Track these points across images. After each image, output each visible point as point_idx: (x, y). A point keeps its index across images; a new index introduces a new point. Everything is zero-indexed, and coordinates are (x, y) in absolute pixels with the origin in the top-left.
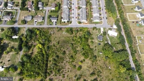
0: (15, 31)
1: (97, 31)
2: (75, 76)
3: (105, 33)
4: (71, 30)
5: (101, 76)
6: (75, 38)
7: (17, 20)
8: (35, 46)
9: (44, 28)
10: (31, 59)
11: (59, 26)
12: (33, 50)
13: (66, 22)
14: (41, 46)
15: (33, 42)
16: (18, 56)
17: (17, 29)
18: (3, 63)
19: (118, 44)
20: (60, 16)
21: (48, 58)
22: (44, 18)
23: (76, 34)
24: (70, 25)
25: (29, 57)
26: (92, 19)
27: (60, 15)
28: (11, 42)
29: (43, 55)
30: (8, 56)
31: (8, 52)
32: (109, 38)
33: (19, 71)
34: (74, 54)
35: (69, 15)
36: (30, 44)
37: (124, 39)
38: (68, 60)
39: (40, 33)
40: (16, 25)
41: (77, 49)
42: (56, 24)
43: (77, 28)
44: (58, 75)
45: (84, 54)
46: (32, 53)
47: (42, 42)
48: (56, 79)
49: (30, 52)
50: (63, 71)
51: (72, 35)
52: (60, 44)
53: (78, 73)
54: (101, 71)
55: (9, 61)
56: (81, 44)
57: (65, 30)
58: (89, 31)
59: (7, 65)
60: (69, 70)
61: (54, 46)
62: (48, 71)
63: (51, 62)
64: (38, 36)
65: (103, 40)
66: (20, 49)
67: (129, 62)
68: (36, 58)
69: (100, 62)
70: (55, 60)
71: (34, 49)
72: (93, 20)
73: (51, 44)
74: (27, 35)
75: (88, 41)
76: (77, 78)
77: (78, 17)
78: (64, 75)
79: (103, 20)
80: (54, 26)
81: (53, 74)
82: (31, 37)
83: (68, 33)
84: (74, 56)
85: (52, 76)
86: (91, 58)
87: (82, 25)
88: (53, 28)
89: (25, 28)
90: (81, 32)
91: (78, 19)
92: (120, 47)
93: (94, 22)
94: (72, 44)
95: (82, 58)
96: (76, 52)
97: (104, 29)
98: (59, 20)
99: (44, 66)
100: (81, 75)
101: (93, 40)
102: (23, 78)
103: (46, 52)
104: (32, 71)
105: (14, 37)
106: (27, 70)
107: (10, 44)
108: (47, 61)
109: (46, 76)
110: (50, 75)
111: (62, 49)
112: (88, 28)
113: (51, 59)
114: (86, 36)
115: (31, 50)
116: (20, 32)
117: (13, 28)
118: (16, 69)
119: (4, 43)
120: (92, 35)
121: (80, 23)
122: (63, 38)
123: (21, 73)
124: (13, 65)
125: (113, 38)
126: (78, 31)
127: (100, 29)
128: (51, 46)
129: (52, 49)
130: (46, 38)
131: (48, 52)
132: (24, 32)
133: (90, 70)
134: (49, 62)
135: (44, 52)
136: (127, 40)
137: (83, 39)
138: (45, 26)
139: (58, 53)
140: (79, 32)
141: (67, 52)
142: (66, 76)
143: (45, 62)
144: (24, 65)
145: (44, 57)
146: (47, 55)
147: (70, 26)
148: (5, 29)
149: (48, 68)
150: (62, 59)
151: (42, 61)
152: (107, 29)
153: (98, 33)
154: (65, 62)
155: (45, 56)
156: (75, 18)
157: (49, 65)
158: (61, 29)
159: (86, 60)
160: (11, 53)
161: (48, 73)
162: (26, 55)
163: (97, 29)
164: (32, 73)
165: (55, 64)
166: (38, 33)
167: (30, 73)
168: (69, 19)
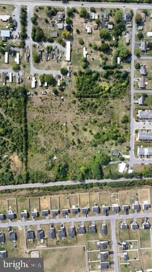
0: (127, 58)
1: (126, 151)
3: (123, 159)
4: (126, 120)
5: (77, 149)
6: (117, 125)
7: (141, 58)
8: (108, 82)
9: (130, 90)
10: (94, 81)
11: (133, 108)
12: (103, 81)
13: (137, 115)
14: (107, 89)
15: (113, 80)
16: (98, 67)
17: (129, 60)
18: (91, 54)
19: (110, 171)
20: (146, 108)
21: (95, 97)
22: (144, 88)
23: (122, 127)
24: (134, 119)
25: (96, 78)
26: (142, 146)
27: (148, 108)
28: (113, 57)
29: (98, 92)
30: (98, 56)
31: (101, 56)
32: (117, 163)
33: (83, 71)
34: (99, 124)
35: (147, 119)
36: (111, 77)
37: (116, 179)
38: (93, 118)
39: (124, 87)
40: (134, 57)
42: (135, 103)
43: (130, 128)
44: (78, 108)
45: (98, 134)
46: (100, 81)
47: (111, 90)
48: (75, 107)
49: (102, 79)
50: (82, 113)
51: (120, 122)
52: (110, 109)
53: (80, 128)
54: (82, 150)
55: (93, 59)
56: (109, 131)
57: (128, 115)
58: (125, 142)
59: (89, 58)
60: (83, 119)
61: (108, 103)
62: (82, 99)
63: (90, 101)
64: (119, 85)
65: (114, 156)
66: (105, 68)
67: (91, 179)
68: (95, 85)
69: (90, 150)
70: (93, 104)
71: (105, 82)
72: (140, 147)
73: (110, 100)
74: (121, 72)
75: (113, 139)
76: (76, 126)
77: (145, 130)
78: (79, 114)
79: (140, 159)
80: (133, 101)
81: (80, 104)
82: (118, 77)
83: (124, 118)
84: (96, 124)
85: (78, 103)
86: (94, 141)
87: (133, 134)
88: (130, 101)
89: (131, 68)
90: (124, 133)
91: (142, 130)
92: (106, 173)
93: (137, 148)
94: (110, 122)
95: (95, 133)
96: (101, 126)
97: (128, 159)
98: (141, 107)
99: (87, 95)
100: (78, 130)
101: (114, 146)
102: (77, 76)
103: (101, 95)
104: (83, 84)
105: (119, 59)
106: (83, 78)
107: (110, 56)
108: (92, 97)
109: (78, 97)
110: (79, 100)
111: (104, 111)
112: (129, 141)
113: (94, 100)
114: (119, 138)
115: (104, 79)
116: (125, 64)
117: (129, 55)
118: (85, 67)
119: (112, 50)
120: (121, 145)
121: (137, 132)
122: (117, 112)
123: (81, 73)
124: (89, 64)
125: (117, 168)
126: (126, 129)
127: (128, 154)
128: (108, 100)
129: (105, 101)
130: (117, 94)
131: (101, 97)
132: (126, 68)
133: (83, 139)
134: (91, 99)
135: (101, 93)
136: (115, 182)
137: (115, 134)
138: (133, 91)
139: (99, 108)
140: (124, 130)
141: (100, 117)
142: (78, 116)
143: (91, 95)
144: (89, 75)
145: (96, 93)
146: (98, 96)
147: (133, 120)
148: (128, 48)
149: (85, 99)
150: (94, 112)
151: (92, 91)
152: (129, 163)
153: (123, 152)
154: (91, 114)
155: (97, 94)
156: (144, 126)
157: (88, 99)
158: (129, 109)
159: (92, 136)
160: (101, 59)
161: (80, 99)
162: (98, 75)
163: (128, 151)
164: (80, 84)
165: (88, 105)
166: (123, 84)
167: (81, 81)
168: (141, 119)
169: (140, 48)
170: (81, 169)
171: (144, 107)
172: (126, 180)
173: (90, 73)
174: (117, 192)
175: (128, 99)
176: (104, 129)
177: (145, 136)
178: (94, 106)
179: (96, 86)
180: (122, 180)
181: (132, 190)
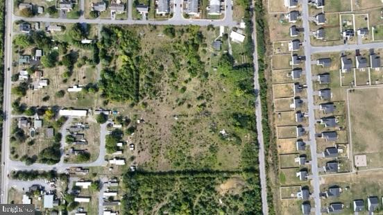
0: (83, 30)
1: (214, 32)
2: (177, 101)
3: (226, 36)
4: (171, 31)
5: (211, 100)
6: (177, 44)
7: (83, 9)
8: (117, 56)
9: (128, 25)
10: (115, 76)
11: (153, 22)
12: (115, 63)
13: (164, 15)
14: (126, 58)
15: (113, 49)
16: (96, 71)
17: (86, 27)
18: (77, 80)
19: (243, 54)
20: (153, 2)
21: (138, 76)
22: (126, 6)
23: (180, 37)
24: (170, 19)
25: (112, 73)
26: (207, 8)
28: (81, 49)
29: (131, 71)
30: (81, 71)
31: (80, 66)
32: (232, 45)
33: (101, 92)
34: (176, 70)
36: (110, 53)
37: (254, 46)
38: (167, 78)
39: (123, 34)
40: (82, 20)
41: (181, 63)
42: (147, 18)
43: (182, 26)
44: (154, 99)
45: (190, 71)
46: (115, 68)
47: (127, 51)
48: (151, 103)
49: (112, 66)
50: (160, 93)
51: (174, 40)
52: (154, 55)
53: (181, 96)
54: (212, 94)
55: (84, 78)
56: (186, 55)
57: (163, 29)
58: (201, 33)
59: (83, 83)
60: (169, 92)
61: (146, 56)
62: (140, 93)
63: (144, 81)
64: (120, 40)
65: (221, 48)
66: (97, 61)
67: (253, 81)
68: (121, 75)
69: (212, 82)
70: (148, 78)
71: (117, 61)
72: (209, 11)
73: (142, 54)
74: (103, 38)
75: (197, 50)
76: (179, 102)
77: (184, 5)
78: (162, 98)
79: (225, 12)
80: (144, 21)
81: (147, 97)
82: (110, 42)
83: (167, 35)
84: (175, 73)
85: (146, 99)
86: (200, 77)
87: (190, 21)
88: (142, 25)
89: (97, 24)
90: (188, 34)
91: (185, 9)
92: (245, 60)
93: (210, 16)
94: (173, 55)
95: (188, 76)
96: (179, 67)
97: (226, 28)
98: (152, 9)
99: (134, 86)
100: (184, 100)
101: (207, 49)
102: (108, 101)
103: (135, 67)
104: (119, 93)
105: (85, 41)
106: (112, 92)
107: (80, 53)
108: (138, 79)
109: (138, 99)
110: (143, 98)
111: (158, 62)
112: (200, 27)
113: (142, 76)
114: (196, 42)
115: (113, 62)
116: (91, 33)
117: (79, 26)
118: (96, 89)
119: (71, 51)
120: (205, 38)
121: (187, 16)
122: (159, 45)
123: (104, 95)
124: (91, 84)
125: (237, 44)
126: (182, 32)
127: (219, 29)
128: (142, 57)
129: (144, 61)
130: (133, 44)
131: (137, 66)
132: (97, 31)
133: (197, 92)
134: (140, 81)
135: (132, 67)
136: (258, 47)
137: (191, 47)
138: (130, 21)
139: (153, 68)
140: (185, 34)
141: (166, 67)
142: (164, 99)
143: (135, 81)
144: (107, 84)
145: (132, 74)
146: (137, 71)
147: (170, 21)
148: (68, 28)
149: (140, 89)
150: (159, 77)
151: (130, 79)
152: (231, 28)
153: (215, 36)
154: (162, 81)
155: (134, 73)
156: (178, 5)
157: (140, 85)
158: (155, 27)
159: (192, 79)
160: (85, 67)
161: (141, 96)
162: (106, 71)
163: (214, 29)
164: (119, 96)
165: (149, 84)
166: (119, 35)
167: (116, 96)
168: (169, 9)
169: (69, 11)
170: (239, 95)
171: (152, 5)
172: (255, 31)
173: (104, 82)
174: (271, 44)
175: (140, 28)
176: (183, 62)
177: (193, 4)
178: (150, 77)
179: (123, 73)
180: (254, 37)
181: (269, 23)
